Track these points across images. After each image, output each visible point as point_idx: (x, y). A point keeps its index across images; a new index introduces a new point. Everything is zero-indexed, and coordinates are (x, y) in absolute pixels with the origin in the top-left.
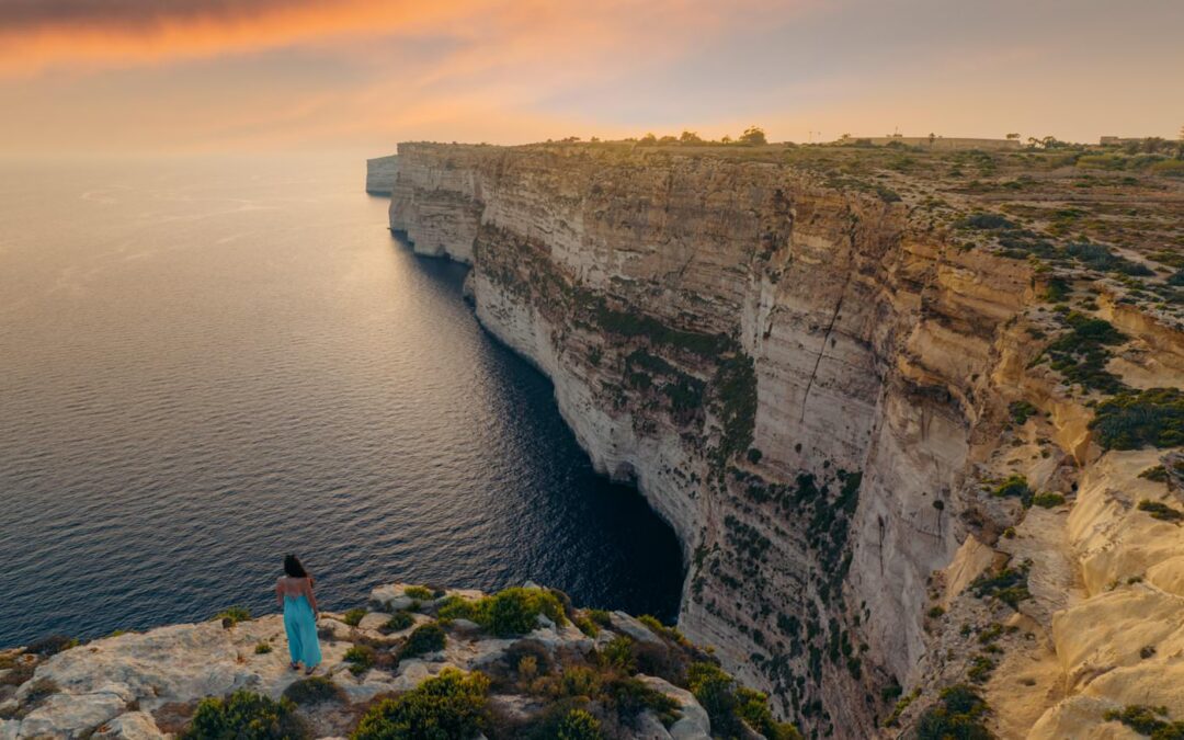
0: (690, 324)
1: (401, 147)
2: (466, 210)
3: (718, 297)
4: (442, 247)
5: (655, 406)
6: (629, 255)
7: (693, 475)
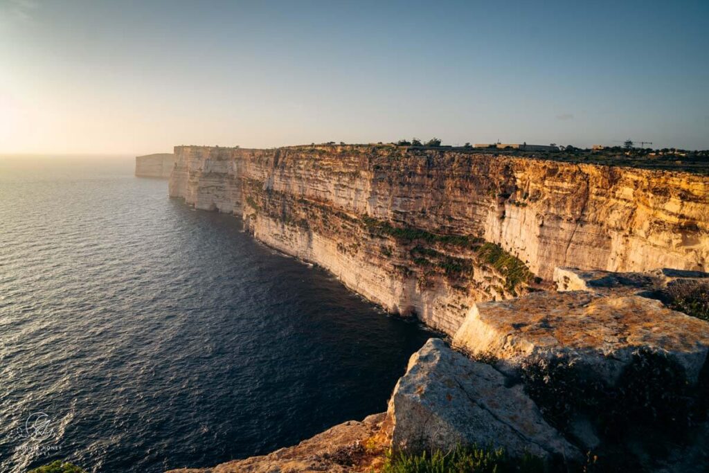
0: (449, 231)
1: (177, 149)
2: (231, 183)
3: (467, 218)
4: (214, 205)
5: (433, 273)
6: (404, 199)
7: (463, 306)
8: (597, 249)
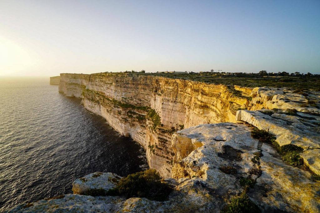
0: (140, 105)
1: (61, 74)
2: (79, 87)
3: (145, 100)
4: (73, 95)
5: (134, 121)
6: (125, 93)
7: (144, 133)
8: (181, 113)
